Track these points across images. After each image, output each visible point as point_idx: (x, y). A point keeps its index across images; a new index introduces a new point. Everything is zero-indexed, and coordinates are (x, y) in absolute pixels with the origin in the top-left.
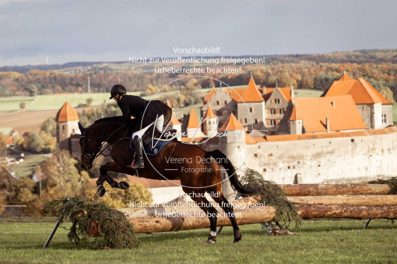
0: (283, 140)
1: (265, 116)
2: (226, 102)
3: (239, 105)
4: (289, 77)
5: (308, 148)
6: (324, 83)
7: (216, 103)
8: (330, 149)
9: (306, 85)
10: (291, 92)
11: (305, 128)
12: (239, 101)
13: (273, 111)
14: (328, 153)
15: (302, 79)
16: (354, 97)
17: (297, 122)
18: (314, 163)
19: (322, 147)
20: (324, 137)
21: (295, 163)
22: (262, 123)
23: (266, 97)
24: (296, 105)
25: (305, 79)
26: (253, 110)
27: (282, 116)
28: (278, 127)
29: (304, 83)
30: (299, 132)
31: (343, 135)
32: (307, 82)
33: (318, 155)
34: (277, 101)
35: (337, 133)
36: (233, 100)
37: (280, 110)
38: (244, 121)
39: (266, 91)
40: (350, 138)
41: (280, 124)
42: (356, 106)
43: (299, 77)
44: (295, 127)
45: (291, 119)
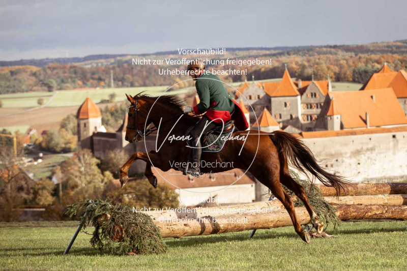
0: (321, 136)
1: (301, 111)
2: (259, 97)
3: (273, 99)
4: (326, 69)
5: (346, 145)
6: (363, 75)
7: (248, 98)
8: (370, 146)
9: (345, 78)
10: (328, 86)
11: (344, 123)
12: (273, 95)
13: (309, 106)
14: (368, 150)
15: (340, 72)
16: (395, 91)
17: (335, 117)
18: (354, 161)
19: (362, 143)
20: (364, 133)
21: (333, 161)
22: (297, 119)
23: (302, 91)
24: (334, 99)
25: (343, 71)
26: (288, 105)
27: (319, 111)
28: (314, 122)
29: (342, 76)
30: (337, 127)
31: (384, 131)
32: (345, 74)
33: (357, 153)
34: (314, 95)
35: (378, 128)
36: (267, 94)
37: (317, 105)
38: (278, 116)
39: (301, 84)
40: (391, 134)
41: (316, 119)
42: (398, 100)
43: (337, 69)
44: (333, 123)
45: (328, 114)
